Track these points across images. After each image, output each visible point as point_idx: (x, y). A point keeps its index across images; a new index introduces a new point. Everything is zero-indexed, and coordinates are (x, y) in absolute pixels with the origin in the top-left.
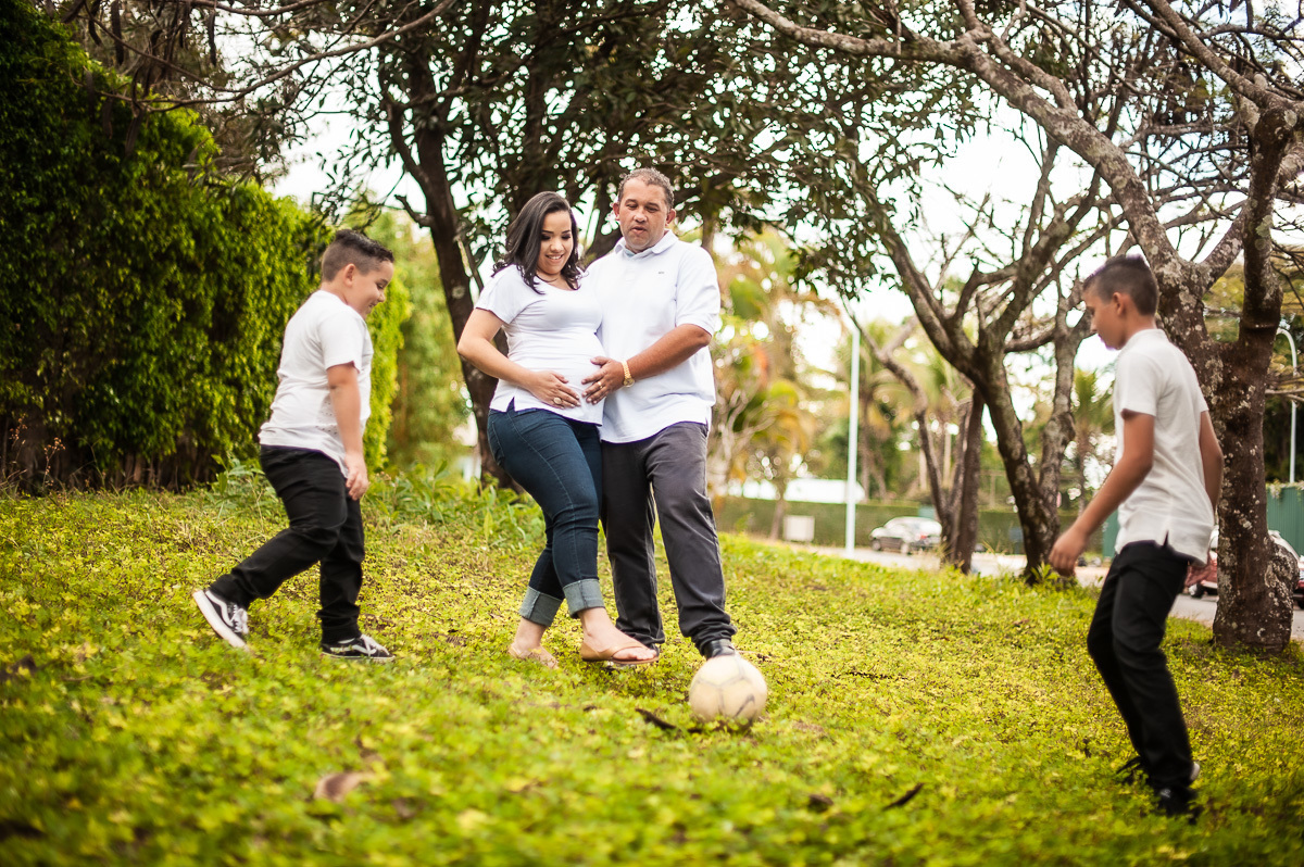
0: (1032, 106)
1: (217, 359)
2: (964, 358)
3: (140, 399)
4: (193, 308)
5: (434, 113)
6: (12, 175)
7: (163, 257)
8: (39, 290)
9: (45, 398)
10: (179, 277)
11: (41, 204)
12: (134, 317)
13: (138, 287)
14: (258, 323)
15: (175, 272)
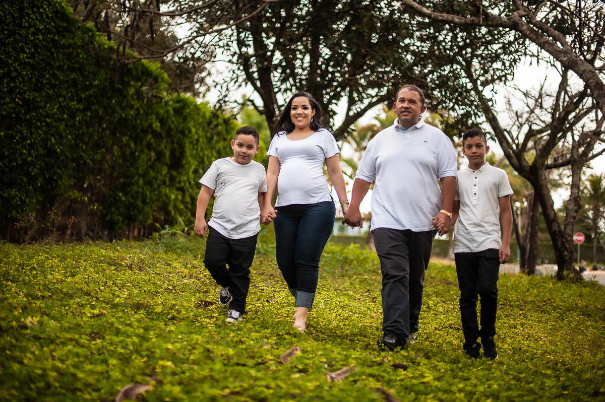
0: (548, 47)
1: (172, 179)
2: (526, 171)
3: (135, 197)
4: (160, 155)
5: (266, 60)
6: (69, 95)
7: (145, 131)
8: (84, 147)
9: (88, 198)
10: (152, 140)
11: (84, 107)
12: (130, 159)
13: (132, 145)
14: (192, 161)
15: (150, 139)
